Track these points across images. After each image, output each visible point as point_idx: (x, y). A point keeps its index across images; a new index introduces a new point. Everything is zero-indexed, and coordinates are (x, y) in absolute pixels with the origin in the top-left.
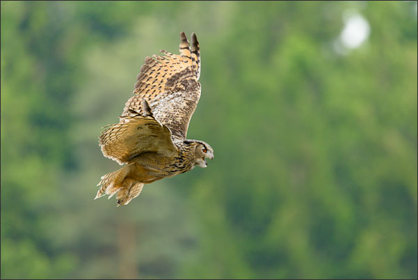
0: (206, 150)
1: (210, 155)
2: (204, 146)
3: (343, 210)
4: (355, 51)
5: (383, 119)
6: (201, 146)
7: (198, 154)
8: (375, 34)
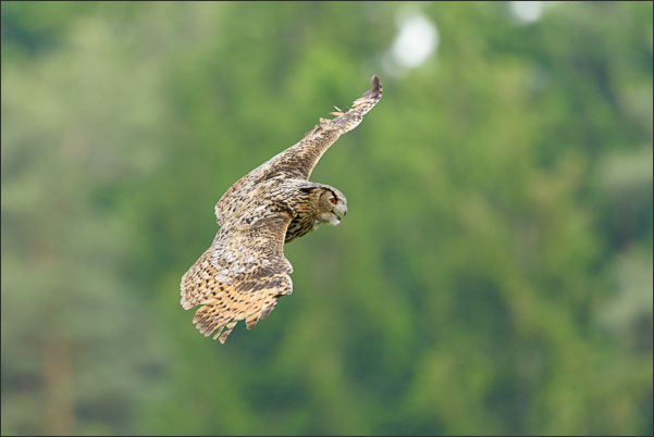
0: (335, 200)
1: (341, 207)
2: (333, 194)
3: (396, 320)
4: (414, 72)
5: (458, 177)
6: (329, 193)
7: (323, 206)
8: (446, 45)
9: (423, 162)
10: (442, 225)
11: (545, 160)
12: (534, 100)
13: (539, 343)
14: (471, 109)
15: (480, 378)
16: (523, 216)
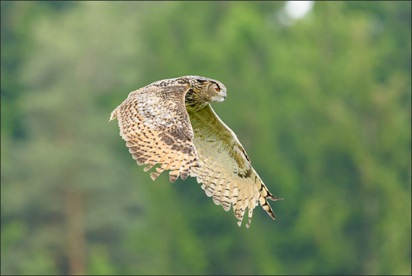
0: (219, 89)
1: (222, 93)
2: (217, 85)
4: (299, 22)
6: (214, 85)
7: (210, 93)
9: (305, 79)
10: (316, 118)
11: (381, 77)
12: (375, 39)
13: (378, 193)
14: (335, 45)
15: (340, 215)
16: (367, 112)
